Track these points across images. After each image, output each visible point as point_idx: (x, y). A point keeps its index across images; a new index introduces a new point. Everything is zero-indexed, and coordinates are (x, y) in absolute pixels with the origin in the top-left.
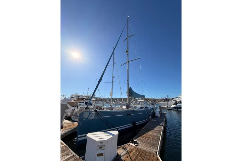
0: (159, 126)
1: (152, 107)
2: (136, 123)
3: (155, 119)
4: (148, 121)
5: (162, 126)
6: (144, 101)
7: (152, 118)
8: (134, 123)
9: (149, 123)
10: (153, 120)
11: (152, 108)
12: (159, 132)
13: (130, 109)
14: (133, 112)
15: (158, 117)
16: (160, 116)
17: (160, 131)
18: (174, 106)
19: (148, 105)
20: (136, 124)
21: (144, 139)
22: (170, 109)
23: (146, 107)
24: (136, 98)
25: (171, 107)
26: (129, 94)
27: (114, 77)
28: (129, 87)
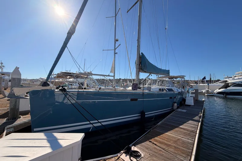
0: (190, 122)
2: (146, 113)
3: (183, 109)
4: (169, 111)
5: (199, 122)
6: (168, 79)
7: (178, 108)
8: (142, 113)
9: (171, 114)
10: (179, 110)
11: (180, 91)
12: (192, 133)
13: (139, 91)
14: (143, 95)
15: (190, 106)
16: (193, 104)
17: (192, 131)
18: (220, 90)
19: (173, 86)
20: (145, 115)
21: (155, 146)
22: (211, 95)
23: (170, 90)
24: (152, 74)
25: (215, 92)
26: (139, 65)
27: (117, 41)
28: (140, 53)
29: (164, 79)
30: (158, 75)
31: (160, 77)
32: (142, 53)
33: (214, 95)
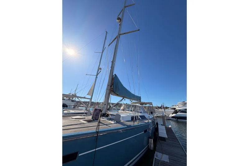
1: (151, 116)
6: (140, 105)
18: (174, 115)
19: (145, 112)
22: (168, 119)
24: (125, 99)
25: (170, 116)
26: (111, 86)
27: (100, 69)
28: (114, 74)
29: (137, 105)
30: (131, 100)
31: (133, 103)
32: (115, 75)
33: (170, 119)
